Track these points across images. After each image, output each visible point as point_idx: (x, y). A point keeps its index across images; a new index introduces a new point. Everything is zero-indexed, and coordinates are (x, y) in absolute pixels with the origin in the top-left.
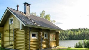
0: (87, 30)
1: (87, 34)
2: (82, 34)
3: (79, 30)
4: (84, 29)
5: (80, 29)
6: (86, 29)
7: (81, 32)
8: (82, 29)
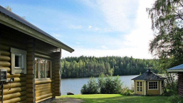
0: (95, 60)
1: (95, 66)
2: (86, 67)
3: (81, 60)
4: (90, 58)
5: (82, 58)
6: (93, 57)
7: (85, 63)
8: (86, 58)
